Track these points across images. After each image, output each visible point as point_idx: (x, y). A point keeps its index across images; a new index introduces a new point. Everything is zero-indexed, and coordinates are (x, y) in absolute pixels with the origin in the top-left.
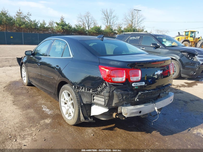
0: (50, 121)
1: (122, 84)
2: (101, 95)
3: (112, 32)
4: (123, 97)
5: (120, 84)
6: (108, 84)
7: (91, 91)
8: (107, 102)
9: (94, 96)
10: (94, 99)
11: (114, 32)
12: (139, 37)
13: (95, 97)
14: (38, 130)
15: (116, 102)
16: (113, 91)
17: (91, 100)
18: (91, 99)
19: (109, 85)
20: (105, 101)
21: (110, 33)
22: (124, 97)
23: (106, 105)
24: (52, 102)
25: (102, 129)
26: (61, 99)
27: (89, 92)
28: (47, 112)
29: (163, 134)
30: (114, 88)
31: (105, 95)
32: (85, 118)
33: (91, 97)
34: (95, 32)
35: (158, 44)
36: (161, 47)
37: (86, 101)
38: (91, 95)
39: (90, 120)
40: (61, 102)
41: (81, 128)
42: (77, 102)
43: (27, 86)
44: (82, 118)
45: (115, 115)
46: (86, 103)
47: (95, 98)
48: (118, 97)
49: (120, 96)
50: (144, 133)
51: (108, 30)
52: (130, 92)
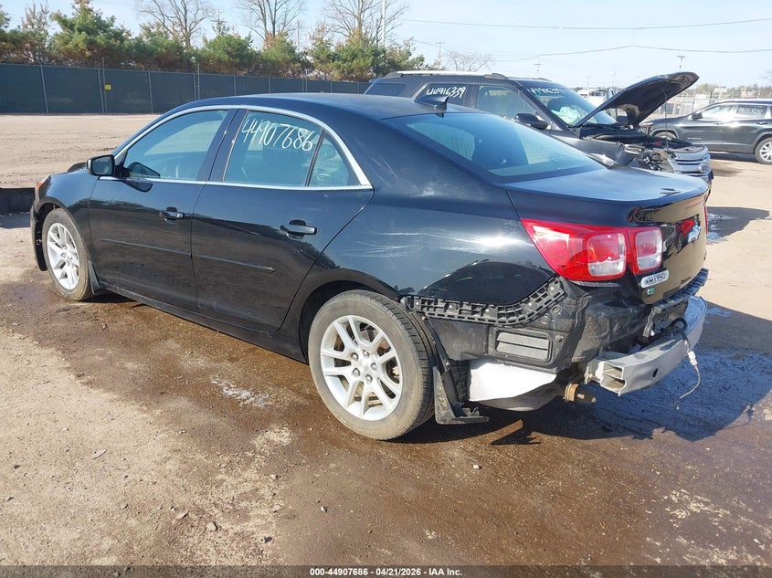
0: (287, 434)
1: (616, 285)
2: (533, 327)
3: (296, 59)
4: (611, 328)
5: (611, 285)
6: (571, 286)
7: (488, 314)
8: (557, 351)
9: (498, 332)
10: (497, 343)
11: (300, 62)
12: (463, 90)
13: (501, 334)
14: (273, 476)
15: (588, 347)
16: (583, 311)
17: (487, 346)
18: (485, 343)
19: (573, 289)
20: (551, 349)
21: (288, 63)
22: (615, 329)
23: (552, 361)
24: (237, 359)
25: (492, 444)
26: (322, 350)
27: (484, 320)
28: (248, 402)
29: (691, 436)
30: (587, 298)
31: (554, 327)
32: (457, 412)
33: (485, 336)
34: (225, 57)
35: (539, 118)
36: (549, 127)
37: (463, 350)
38: (488, 329)
39: (470, 415)
40: (322, 357)
41: (418, 447)
42: (417, 358)
43: (83, 300)
44: (443, 412)
45: (573, 390)
46: (462, 356)
47: (502, 336)
48: (599, 330)
49: (604, 328)
50: (629, 438)
51: (276, 54)
52: (631, 310)
